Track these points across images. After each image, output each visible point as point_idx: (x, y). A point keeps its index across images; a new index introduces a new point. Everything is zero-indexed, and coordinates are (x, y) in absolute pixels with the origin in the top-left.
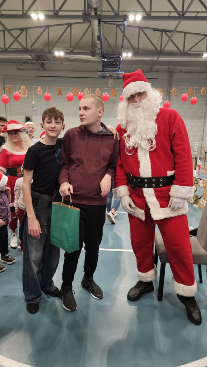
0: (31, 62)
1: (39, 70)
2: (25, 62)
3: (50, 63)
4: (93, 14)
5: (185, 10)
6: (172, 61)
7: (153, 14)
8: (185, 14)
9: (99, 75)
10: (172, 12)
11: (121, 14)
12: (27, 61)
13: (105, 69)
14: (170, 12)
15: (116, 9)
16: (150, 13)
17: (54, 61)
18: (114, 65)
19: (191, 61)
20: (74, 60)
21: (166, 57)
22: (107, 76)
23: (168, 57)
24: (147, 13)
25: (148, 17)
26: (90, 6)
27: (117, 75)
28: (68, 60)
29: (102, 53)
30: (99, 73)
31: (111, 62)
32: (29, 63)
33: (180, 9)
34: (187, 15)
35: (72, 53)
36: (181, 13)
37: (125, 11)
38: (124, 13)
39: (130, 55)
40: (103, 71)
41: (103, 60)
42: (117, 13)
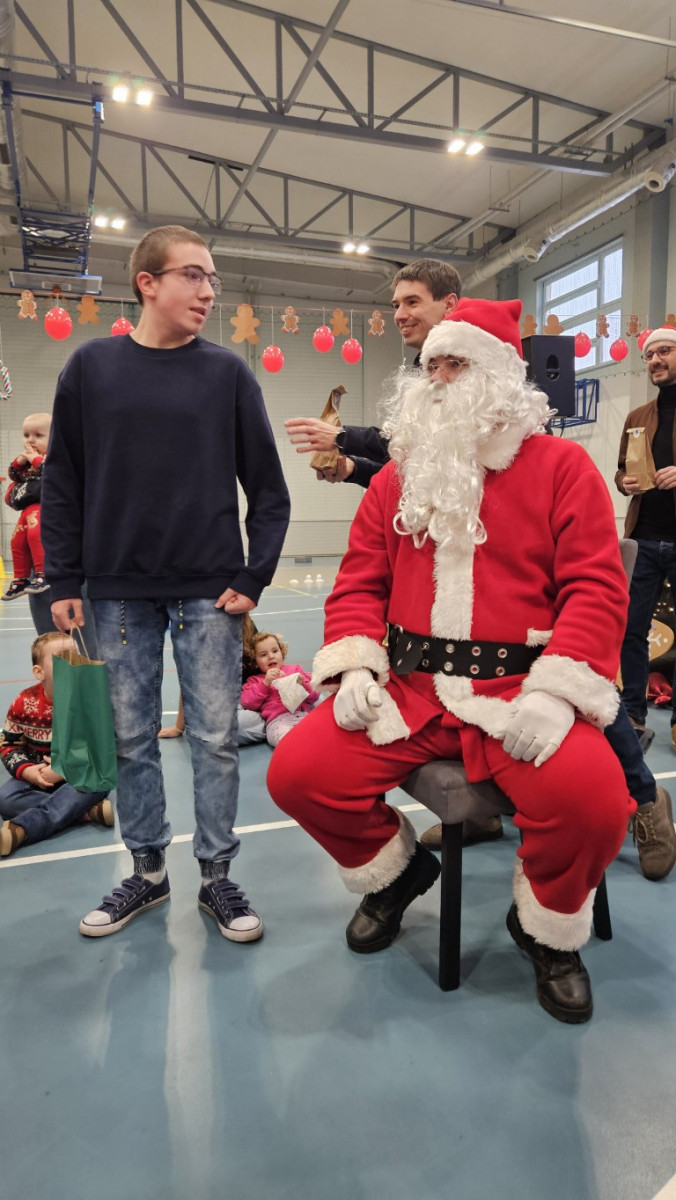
5: (285, 96)
6: (254, 260)
7: (190, 95)
8: (288, 111)
9: (13, 280)
10: (249, 96)
11: (81, 77)
13: (31, 262)
14: (244, 96)
15: (63, 58)
16: (181, 91)
18: (65, 249)
19: (308, 264)
21: (233, 247)
22: (43, 286)
23: (239, 247)
24: (168, 87)
25: (175, 98)
27: (77, 288)
29: (19, 204)
30: (11, 273)
31: (56, 242)
33: (270, 92)
34: (295, 112)
36: (274, 105)
37: (95, 70)
38: (94, 78)
39: (119, 224)
40: (25, 270)
41: (24, 231)
42: (68, 71)
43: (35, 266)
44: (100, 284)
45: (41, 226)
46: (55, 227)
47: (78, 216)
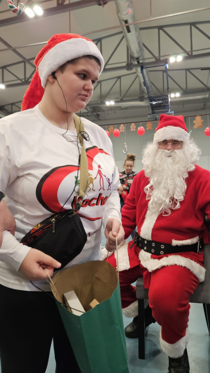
0: (87, 115)
1: (94, 120)
3: (104, 113)
4: (136, 63)
7: (194, 53)
9: (149, 117)
11: (162, 59)
12: (84, 114)
15: (157, 55)
16: (192, 53)
17: (108, 111)
18: (162, 106)
20: (126, 108)
22: (157, 117)
24: (187, 53)
25: (190, 56)
26: (132, 57)
28: (120, 108)
29: (148, 97)
30: (148, 116)
31: (160, 104)
35: (122, 101)
37: (166, 56)
38: (165, 58)
39: (178, 95)
40: (152, 114)
41: (151, 104)
42: (158, 58)
43: (155, 112)
44: (173, 114)
45: (155, 101)
46: (159, 100)
47: (165, 96)
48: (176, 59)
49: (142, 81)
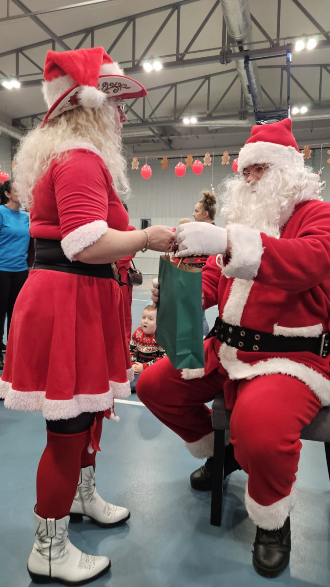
0: (153, 140)
1: (163, 150)
2: (144, 140)
3: (180, 138)
4: (237, 50)
11: (281, 43)
12: (147, 139)
15: (273, 36)
17: (186, 134)
20: (216, 131)
24: (326, 35)
26: (231, 40)
28: (206, 130)
29: (254, 111)
32: (150, 142)
35: (210, 117)
37: (289, 38)
38: (288, 42)
39: (304, 110)
42: (275, 42)
45: (266, 119)
46: (272, 118)
47: (283, 110)
48: (306, 46)
49: (246, 83)
